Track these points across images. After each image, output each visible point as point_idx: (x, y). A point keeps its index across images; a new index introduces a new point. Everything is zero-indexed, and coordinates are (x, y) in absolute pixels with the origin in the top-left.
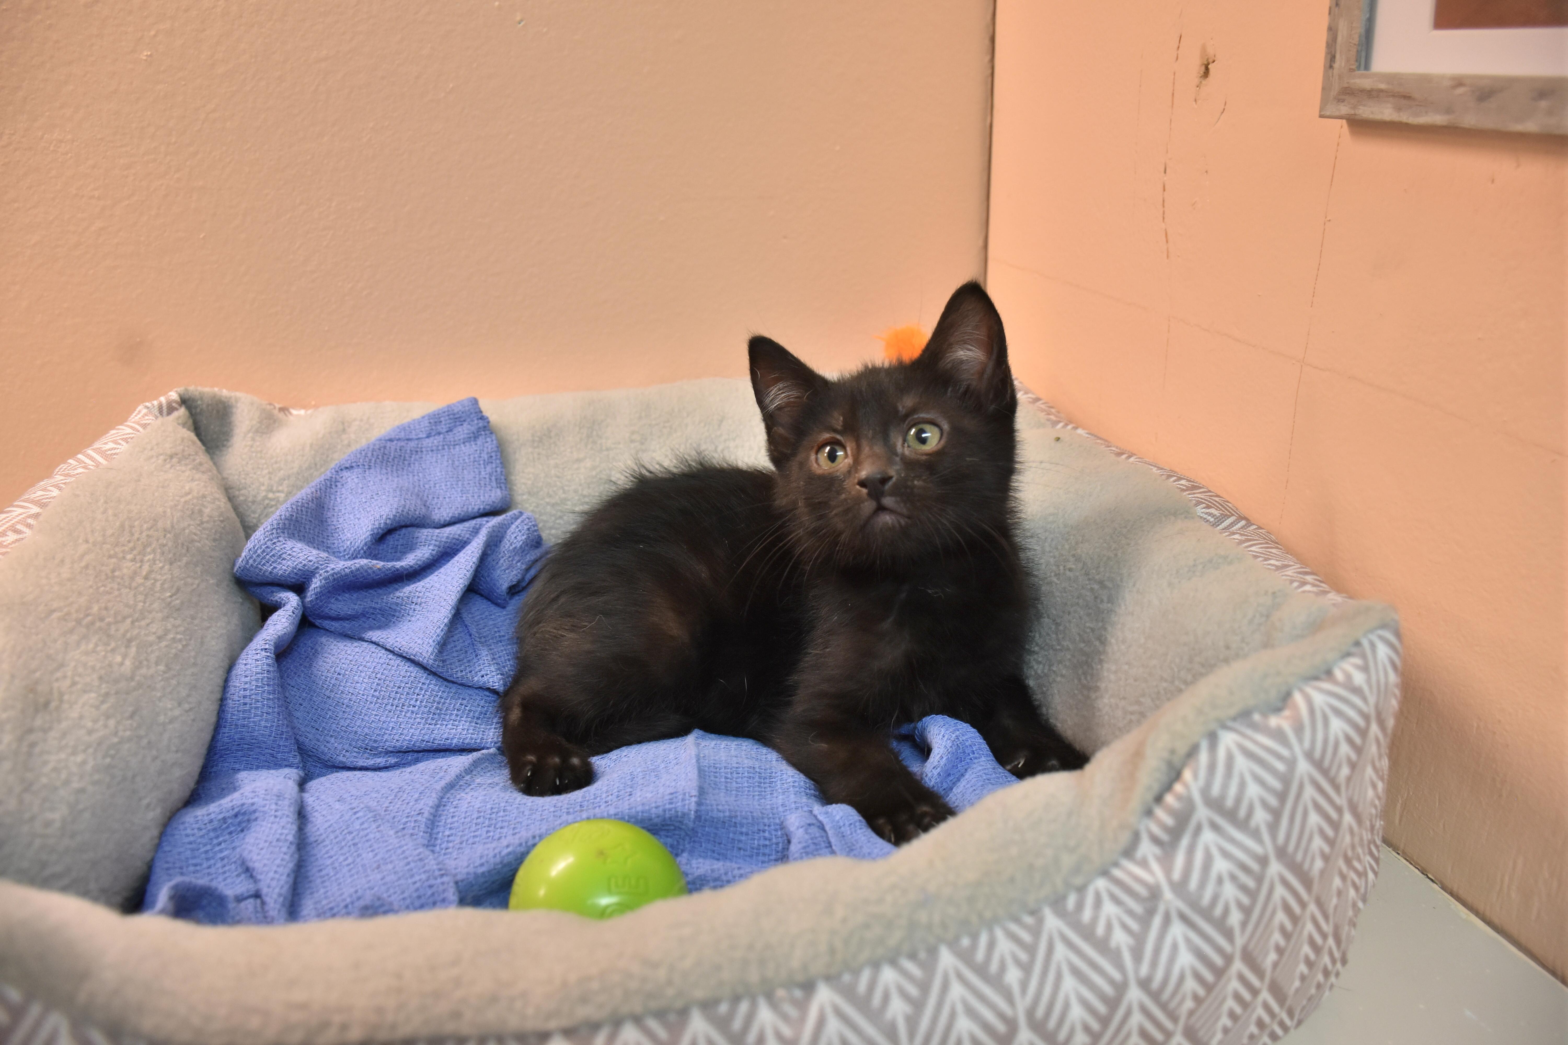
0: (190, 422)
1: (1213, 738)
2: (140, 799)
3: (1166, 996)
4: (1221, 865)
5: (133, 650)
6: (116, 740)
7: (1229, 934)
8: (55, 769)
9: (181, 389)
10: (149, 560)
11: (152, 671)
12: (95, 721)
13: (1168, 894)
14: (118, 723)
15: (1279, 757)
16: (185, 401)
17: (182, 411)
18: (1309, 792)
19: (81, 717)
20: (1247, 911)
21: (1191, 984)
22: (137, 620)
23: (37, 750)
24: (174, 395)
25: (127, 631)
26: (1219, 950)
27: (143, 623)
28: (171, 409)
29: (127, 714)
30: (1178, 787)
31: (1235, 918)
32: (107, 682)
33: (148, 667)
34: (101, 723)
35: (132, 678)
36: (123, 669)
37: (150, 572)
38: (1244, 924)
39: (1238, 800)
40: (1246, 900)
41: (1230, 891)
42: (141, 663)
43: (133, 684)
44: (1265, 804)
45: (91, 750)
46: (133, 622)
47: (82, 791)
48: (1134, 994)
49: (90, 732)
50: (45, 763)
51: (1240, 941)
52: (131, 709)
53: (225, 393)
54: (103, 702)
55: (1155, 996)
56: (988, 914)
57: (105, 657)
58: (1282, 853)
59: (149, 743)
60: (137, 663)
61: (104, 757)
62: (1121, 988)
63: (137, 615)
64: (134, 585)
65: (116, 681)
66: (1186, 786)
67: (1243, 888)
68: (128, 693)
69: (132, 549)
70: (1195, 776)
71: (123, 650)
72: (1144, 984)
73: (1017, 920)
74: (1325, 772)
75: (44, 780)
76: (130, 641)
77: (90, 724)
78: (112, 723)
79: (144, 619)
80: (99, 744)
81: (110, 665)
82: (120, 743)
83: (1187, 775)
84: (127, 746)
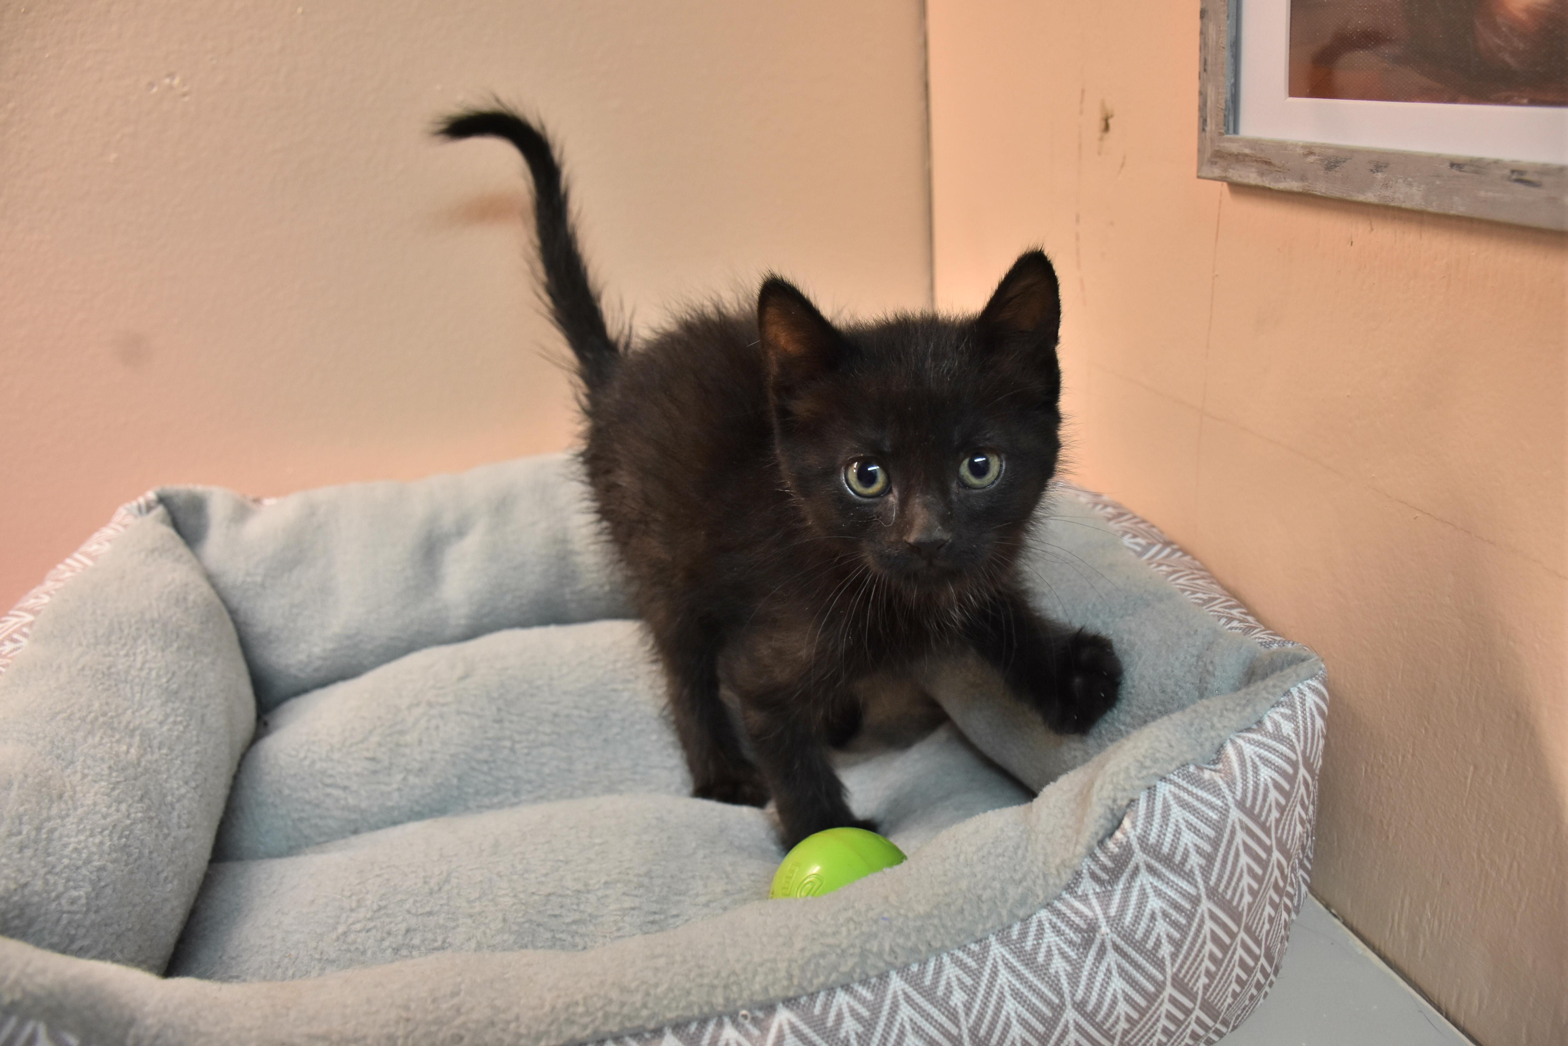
0: (168, 519)
1: (1151, 790)
2: (158, 874)
3: (1099, 1018)
4: (1154, 904)
5: (137, 739)
6: (128, 822)
7: (1160, 965)
8: (76, 850)
9: (158, 488)
10: (141, 652)
11: (156, 756)
12: (109, 807)
13: (1104, 929)
14: (130, 806)
15: (1213, 807)
16: (162, 500)
17: (160, 510)
18: (1241, 836)
19: (95, 804)
20: (1177, 945)
21: (1122, 1007)
22: (137, 710)
23: (56, 834)
24: (151, 495)
25: (129, 723)
26: (1150, 978)
27: (143, 712)
28: (149, 508)
29: (136, 798)
30: (1118, 835)
31: (1166, 950)
32: (117, 771)
33: (152, 753)
34: (113, 808)
35: (139, 764)
36: (129, 756)
37: (144, 663)
38: (1174, 956)
39: (1174, 847)
40: (1177, 935)
41: (1162, 927)
42: (145, 750)
43: (139, 770)
44: (1199, 850)
45: (107, 832)
46: (133, 713)
47: (102, 869)
48: (1070, 1015)
49: (104, 817)
50: (65, 846)
51: (1169, 971)
52: (139, 793)
53: (199, 488)
54: (113, 789)
55: (1090, 1017)
56: (937, 944)
57: (111, 748)
58: (1212, 893)
59: (160, 822)
60: (142, 751)
61: (120, 838)
62: (1058, 1010)
63: (136, 706)
64: (130, 678)
65: (124, 769)
66: (1125, 834)
67: (1174, 924)
68: (135, 779)
69: (124, 645)
70: (1134, 827)
71: (127, 740)
72: (1080, 1007)
73: (963, 948)
74: (1255, 819)
75: (66, 861)
76: (133, 731)
77: (104, 810)
78: (123, 807)
79: (143, 708)
80: (114, 826)
81: (117, 755)
82: (132, 824)
83: (1127, 823)
84: (140, 826)
